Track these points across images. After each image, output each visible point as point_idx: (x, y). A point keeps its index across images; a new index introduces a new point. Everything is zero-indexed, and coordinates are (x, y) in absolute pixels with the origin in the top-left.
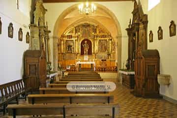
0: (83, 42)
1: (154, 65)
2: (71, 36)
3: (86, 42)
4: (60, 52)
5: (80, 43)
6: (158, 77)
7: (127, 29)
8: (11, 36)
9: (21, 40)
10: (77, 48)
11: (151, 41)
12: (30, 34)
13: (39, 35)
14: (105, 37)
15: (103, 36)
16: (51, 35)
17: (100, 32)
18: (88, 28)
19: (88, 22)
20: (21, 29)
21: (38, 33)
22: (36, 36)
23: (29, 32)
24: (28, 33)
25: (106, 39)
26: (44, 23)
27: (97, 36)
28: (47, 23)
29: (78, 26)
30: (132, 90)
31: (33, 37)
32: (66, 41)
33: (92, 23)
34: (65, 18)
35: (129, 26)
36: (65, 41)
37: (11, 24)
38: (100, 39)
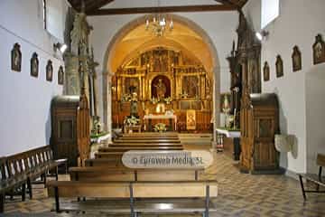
0: (155, 81)
1: (271, 120)
2: (135, 70)
3: (160, 80)
4: (115, 98)
5: (150, 82)
6: (276, 140)
7: (229, 59)
8: (35, 74)
9: (50, 79)
10: (145, 88)
11: (267, 79)
12: (64, 69)
13: (79, 70)
14: (194, 70)
15: (190, 70)
16: (99, 69)
17: (184, 63)
18: (164, 56)
19: (163, 46)
20: (50, 62)
21: (78, 67)
22: (75, 71)
23: (63, 66)
24: (61, 68)
25: (195, 74)
26: (87, 50)
27: (180, 70)
28: (92, 49)
29: (147, 53)
31: (70, 74)
32: (126, 78)
33: (170, 48)
34: (124, 40)
35: (232, 53)
36: (124, 79)
37: (35, 55)
38: (185, 74)
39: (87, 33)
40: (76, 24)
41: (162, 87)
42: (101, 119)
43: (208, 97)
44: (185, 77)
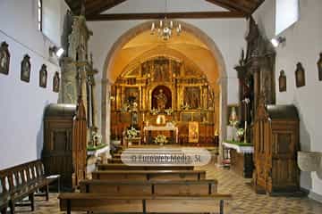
0: (155, 92)
2: (135, 79)
3: (161, 91)
4: (114, 108)
5: (150, 92)
6: (299, 157)
7: (237, 68)
8: (25, 78)
9: (43, 85)
10: (145, 99)
11: (283, 89)
12: (60, 76)
13: (77, 77)
14: (196, 81)
15: (192, 81)
16: (98, 77)
17: (186, 74)
18: (166, 66)
19: (165, 55)
20: (44, 67)
21: (75, 75)
22: (72, 78)
24: (57, 74)
25: (197, 85)
26: (86, 56)
27: (181, 81)
28: (91, 55)
29: (148, 62)
30: (249, 180)
32: (127, 88)
33: (172, 58)
34: (125, 47)
35: (241, 62)
36: (123, 89)
37: (27, 58)
38: (187, 85)
39: (87, 38)
40: (75, 27)
41: (162, 98)
42: (99, 131)
43: (210, 108)
44: (187, 88)
